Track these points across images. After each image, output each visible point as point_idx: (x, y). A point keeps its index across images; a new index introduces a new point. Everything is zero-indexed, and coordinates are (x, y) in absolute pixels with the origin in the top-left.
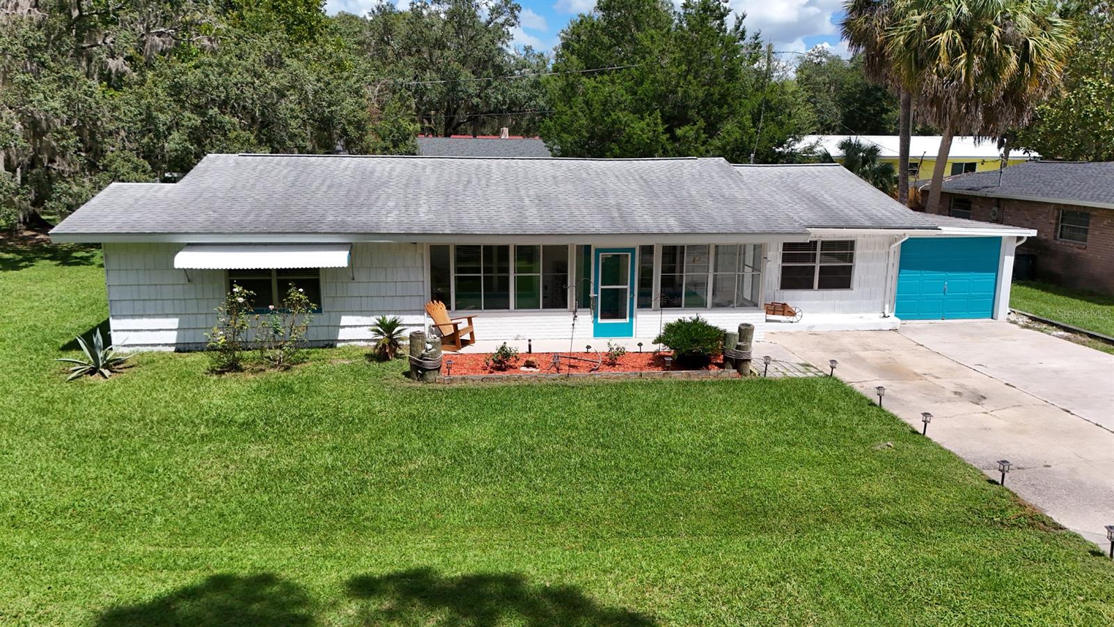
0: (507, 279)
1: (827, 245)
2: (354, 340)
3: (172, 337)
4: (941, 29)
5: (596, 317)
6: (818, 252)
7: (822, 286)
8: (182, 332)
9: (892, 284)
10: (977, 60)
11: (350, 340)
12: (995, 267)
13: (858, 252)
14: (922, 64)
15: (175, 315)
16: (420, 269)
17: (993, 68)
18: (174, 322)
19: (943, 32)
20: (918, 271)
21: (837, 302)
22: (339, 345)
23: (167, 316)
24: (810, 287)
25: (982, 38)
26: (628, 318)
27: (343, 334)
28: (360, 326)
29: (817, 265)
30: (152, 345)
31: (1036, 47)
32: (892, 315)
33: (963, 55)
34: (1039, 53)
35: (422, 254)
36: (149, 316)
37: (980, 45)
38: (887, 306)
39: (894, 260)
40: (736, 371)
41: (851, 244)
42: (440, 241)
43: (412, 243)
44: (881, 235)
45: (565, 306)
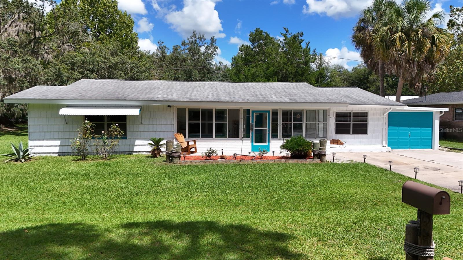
0: (212, 124)
1: (356, 114)
2: (141, 152)
3: (57, 150)
4: (396, 32)
5: (252, 142)
6: (352, 117)
7: (355, 132)
8: (62, 147)
9: (386, 131)
10: (413, 43)
11: (139, 152)
12: (431, 125)
13: (369, 117)
14: (388, 47)
15: (59, 139)
16: (172, 119)
17: (420, 47)
18: (58, 143)
19: (397, 33)
20: (397, 127)
21: (361, 140)
22: (134, 154)
23: (55, 139)
24: (349, 133)
25: (414, 35)
26: (267, 143)
27: (136, 149)
28: (144, 145)
29: (352, 123)
30: (47, 153)
31: (438, 38)
32: (387, 146)
33: (406, 42)
34: (439, 40)
35: (174, 112)
36: (47, 139)
37: (413, 37)
38: (384, 142)
39: (386, 121)
40: (319, 160)
41: (365, 114)
42: (182, 106)
43: (169, 106)
44: (380, 109)
45: (238, 137)
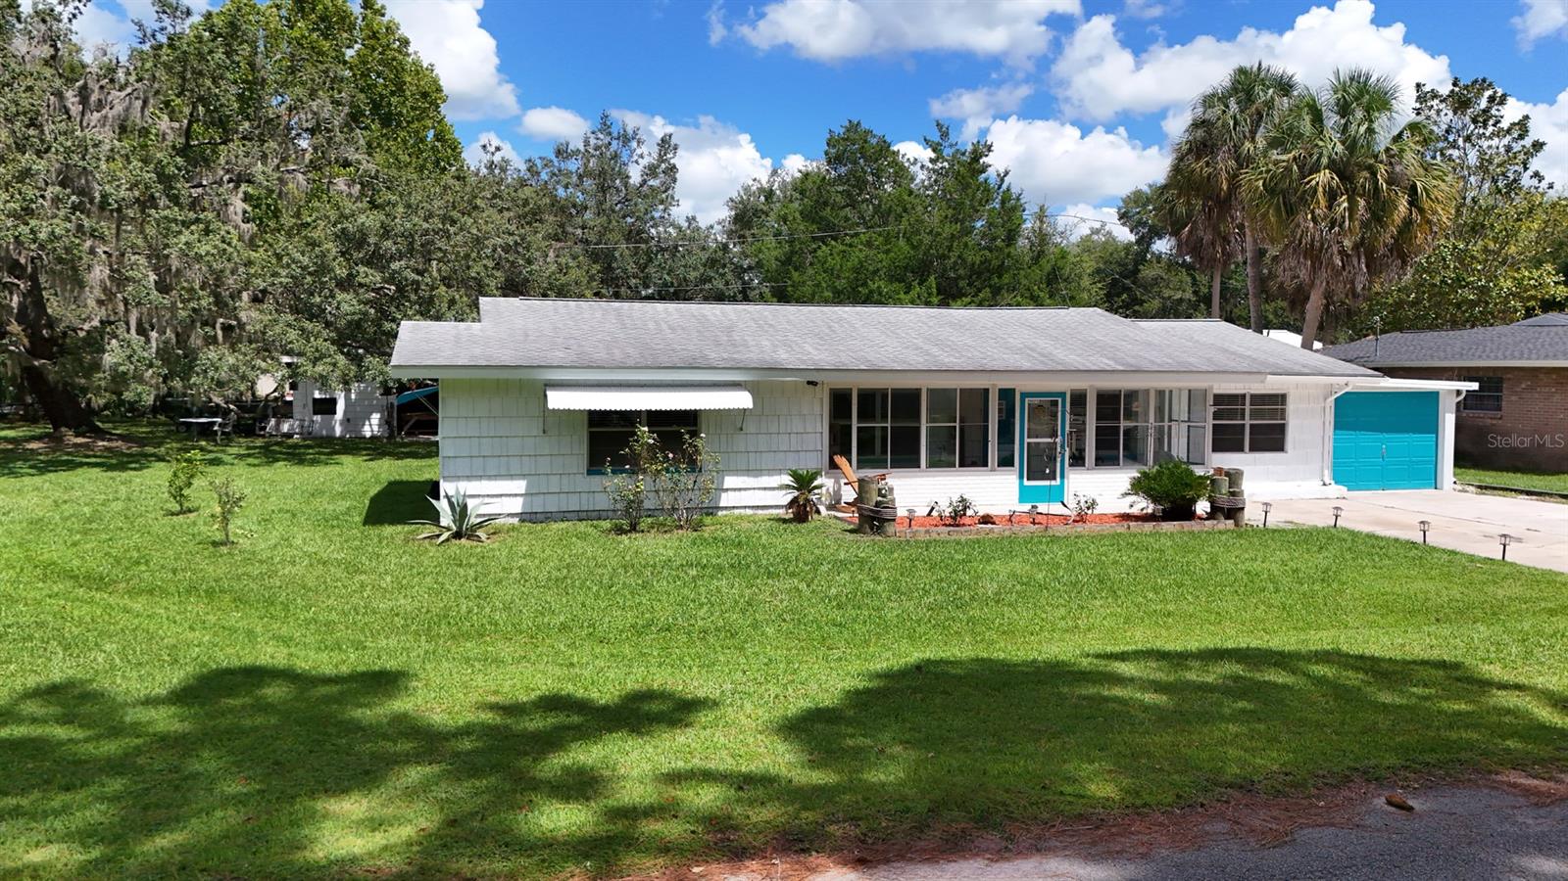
1: (1258, 399)
2: (737, 508)
3: (516, 506)
4: (1316, 169)
5: (1021, 477)
6: (1247, 407)
7: (1254, 448)
8: (529, 498)
9: (1329, 446)
10: (1362, 203)
11: (734, 507)
12: (1433, 427)
13: (1291, 406)
15: (522, 476)
16: (819, 419)
17: (1380, 209)
18: (520, 486)
19: (1319, 171)
20: (1353, 432)
21: (1271, 467)
22: (720, 513)
23: (511, 477)
24: (1241, 449)
25: (1366, 179)
26: (1058, 479)
27: (726, 500)
28: (745, 489)
29: (1248, 422)
31: (1425, 188)
32: (1333, 482)
33: (1344, 197)
34: (1428, 195)
35: (822, 399)
36: (490, 477)
37: (1364, 187)
38: (1326, 472)
39: (1330, 417)
40: (1232, 521)
41: (1281, 399)
42: (842, 382)
43: (809, 383)
44: (1317, 385)
45: (985, 464)
